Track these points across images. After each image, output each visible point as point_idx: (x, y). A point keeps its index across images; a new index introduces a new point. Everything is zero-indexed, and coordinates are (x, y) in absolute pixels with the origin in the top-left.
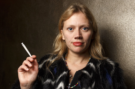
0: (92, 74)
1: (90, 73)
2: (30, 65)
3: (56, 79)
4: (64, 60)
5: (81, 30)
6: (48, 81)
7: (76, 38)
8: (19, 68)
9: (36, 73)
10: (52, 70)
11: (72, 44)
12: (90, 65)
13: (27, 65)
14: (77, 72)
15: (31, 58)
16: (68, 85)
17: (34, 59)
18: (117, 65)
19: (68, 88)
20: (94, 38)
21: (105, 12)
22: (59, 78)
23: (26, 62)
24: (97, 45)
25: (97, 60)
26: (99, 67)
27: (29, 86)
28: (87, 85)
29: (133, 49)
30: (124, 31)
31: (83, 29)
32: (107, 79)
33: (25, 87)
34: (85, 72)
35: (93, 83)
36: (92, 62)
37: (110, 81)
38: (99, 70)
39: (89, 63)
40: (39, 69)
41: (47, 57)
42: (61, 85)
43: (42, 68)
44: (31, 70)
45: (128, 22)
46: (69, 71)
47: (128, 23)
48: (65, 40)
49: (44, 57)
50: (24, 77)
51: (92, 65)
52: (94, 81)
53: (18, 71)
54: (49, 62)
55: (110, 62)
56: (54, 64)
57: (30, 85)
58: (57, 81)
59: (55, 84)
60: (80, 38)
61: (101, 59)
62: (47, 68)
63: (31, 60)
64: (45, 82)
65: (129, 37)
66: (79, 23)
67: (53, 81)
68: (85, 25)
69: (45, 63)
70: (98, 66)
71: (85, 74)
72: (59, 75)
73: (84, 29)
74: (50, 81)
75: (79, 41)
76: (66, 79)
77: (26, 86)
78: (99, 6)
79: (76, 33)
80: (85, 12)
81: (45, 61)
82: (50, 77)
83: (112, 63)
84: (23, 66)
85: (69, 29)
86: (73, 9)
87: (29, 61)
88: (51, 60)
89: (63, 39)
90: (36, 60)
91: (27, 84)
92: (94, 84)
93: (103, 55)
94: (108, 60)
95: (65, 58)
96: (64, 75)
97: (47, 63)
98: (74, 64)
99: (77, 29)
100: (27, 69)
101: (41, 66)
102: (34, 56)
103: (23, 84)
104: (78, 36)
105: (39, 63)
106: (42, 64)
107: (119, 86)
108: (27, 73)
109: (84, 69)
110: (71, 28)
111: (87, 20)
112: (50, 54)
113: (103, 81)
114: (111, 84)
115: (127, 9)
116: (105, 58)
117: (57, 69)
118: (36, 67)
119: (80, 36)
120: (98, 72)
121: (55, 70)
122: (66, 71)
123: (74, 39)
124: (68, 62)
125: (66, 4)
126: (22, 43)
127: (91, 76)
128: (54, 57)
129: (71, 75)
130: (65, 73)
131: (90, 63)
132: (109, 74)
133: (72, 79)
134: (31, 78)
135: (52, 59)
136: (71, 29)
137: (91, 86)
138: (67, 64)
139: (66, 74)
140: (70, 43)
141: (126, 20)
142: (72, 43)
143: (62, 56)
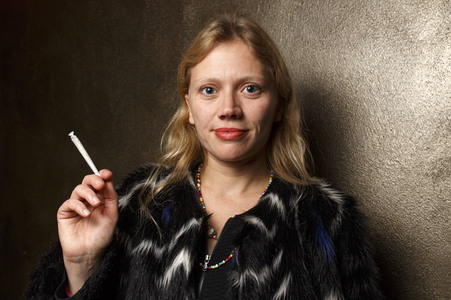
0: (274, 228)
1: (269, 227)
2: (94, 200)
3: (167, 240)
4: (192, 183)
5: (239, 92)
6: (145, 245)
7: (222, 117)
8: (61, 208)
9: (111, 224)
10: (157, 212)
11: (213, 134)
12: (269, 199)
13: (83, 200)
14: (230, 220)
15: (97, 177)
16: (203, 260)
17: (105, 180)
18: (351, 202)
19: (202, 267)
20: (283, 116)
21: (310, 37)
22: (178, 236)
23: (81, 190)
24: (293, 140)
25: (291, 185)
26: (297, 208)
27: (90, 262)
28: (259, 260)
29: (392, 152)
30: (367, 96)
31: (245, 91)
32: (318, 245)
33: (77, 265)
34: (255, 221)
35: (277, 255)
36: (274, 193)
37: (327, 249)
38: (296, 215)
39: (267, 193)
40: (119, 209)
41: (143, 175)
42: (183, 259)
43: (127, 206)
44: (97, 213)
45: (378, 67)
46: (206, 218)
47: (376, 71)
48: (194, 125)
49: (133, 175)
50: (76, 234)
51: (275, 199)
52: (279, 250)
53: (59, 216)
54: (149, 188)
55: (331, 191)
56: (163, 196)
57: (93, 259)
58: (171, 246)
59: (165, 255)
60: (237, 116)
61: (304, 183)
62: (143, 208)
63: (98, 184)
64: (135, 250)
65: (380, 114)
66: (233, 72)
67: (160, 245)
68: (251, 78)
69: (138, 191)
70: (295, 203)
71: (253, 227)
72: (177, 230)
73: (249, 91)
74: (150, 245)
75: (232, 124)
76: (197, 243)
77: (79, 261)
78: (292, 18)
79: (222, 103)
80: (252, 41)
81: (138, 186)
82: (151, 234)
83: (335, 196)
84: (72, 203)
85: (204, 91)
86: (214, 32)
87: (91, 187)
88: (154, 185)
89: (191, 121)
90: (110, 185)
91: (84, 254)
92: (280, 257)
93: (308, 172)
94: (324, 186)
95: (195, 179)
96: (191, 230)
97: (142, 193)
98: (222, 196)
99: (228, 89)
100: (85, 213)
101: (124, 201)
102: (106, 173)
103: (71, 256)
104: (228, 110)
105: (120, 192)
106: (129, 195)
107: (356, 266)
108: (86, 223)
109: (253, 212)
110: (212, 89)
111: (258, 63)
112: (153, 164)
113: (306, 251)
114: (331, 259)
115: (375, 30)
116: (314, 180)
117: (171, 211)
118: (112, 206)
119: (234, 112)
120: (293, 223)
121: (166, 213)
122: (197, 218)
123: (216, 118)
124: (203, 192)
125: (194, 14)
126: (71, 134)
127: (271, 235)
128: (164, 173)
129: (212, 231)
130: (194, 222)
131: (271, 195)
132: (327, 228)
133: (214, 243)
134: (96, 240)
135: (158, 180)
136: (210, 91)
137: (270, 263)
138: (200, 195)
139: (196, 227)
140: (207, 130)
141: (371, 61)
142: (212, 130)
143: (187, 172)
